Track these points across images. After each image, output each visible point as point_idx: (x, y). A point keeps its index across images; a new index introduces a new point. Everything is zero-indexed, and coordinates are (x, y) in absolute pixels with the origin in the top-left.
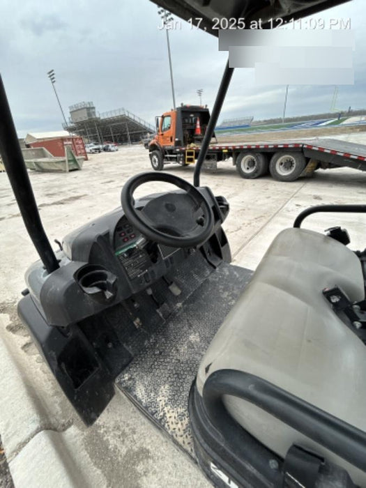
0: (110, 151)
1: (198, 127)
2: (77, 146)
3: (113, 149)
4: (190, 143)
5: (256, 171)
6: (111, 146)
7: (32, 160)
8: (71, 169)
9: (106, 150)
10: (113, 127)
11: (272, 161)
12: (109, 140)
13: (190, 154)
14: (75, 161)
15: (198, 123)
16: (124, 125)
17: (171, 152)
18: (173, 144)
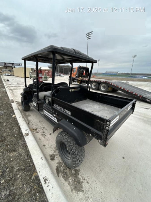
0: (61, 76)
1: (84, 73)
2: (49, 73)
3: (62, 75)
4: (80, 77)
5: (96, 88)
6: (61, 75)
7: (34, 76)
8: (45, 80)
9: (60, 75)
10: (64, 68)
11: (100, 86)
12: (62, 72)
13: (79, 80)
14: (46, 78)
15: (84, 71)
16: (68, 68)
17: (75, 79)
18: (75, 77)
